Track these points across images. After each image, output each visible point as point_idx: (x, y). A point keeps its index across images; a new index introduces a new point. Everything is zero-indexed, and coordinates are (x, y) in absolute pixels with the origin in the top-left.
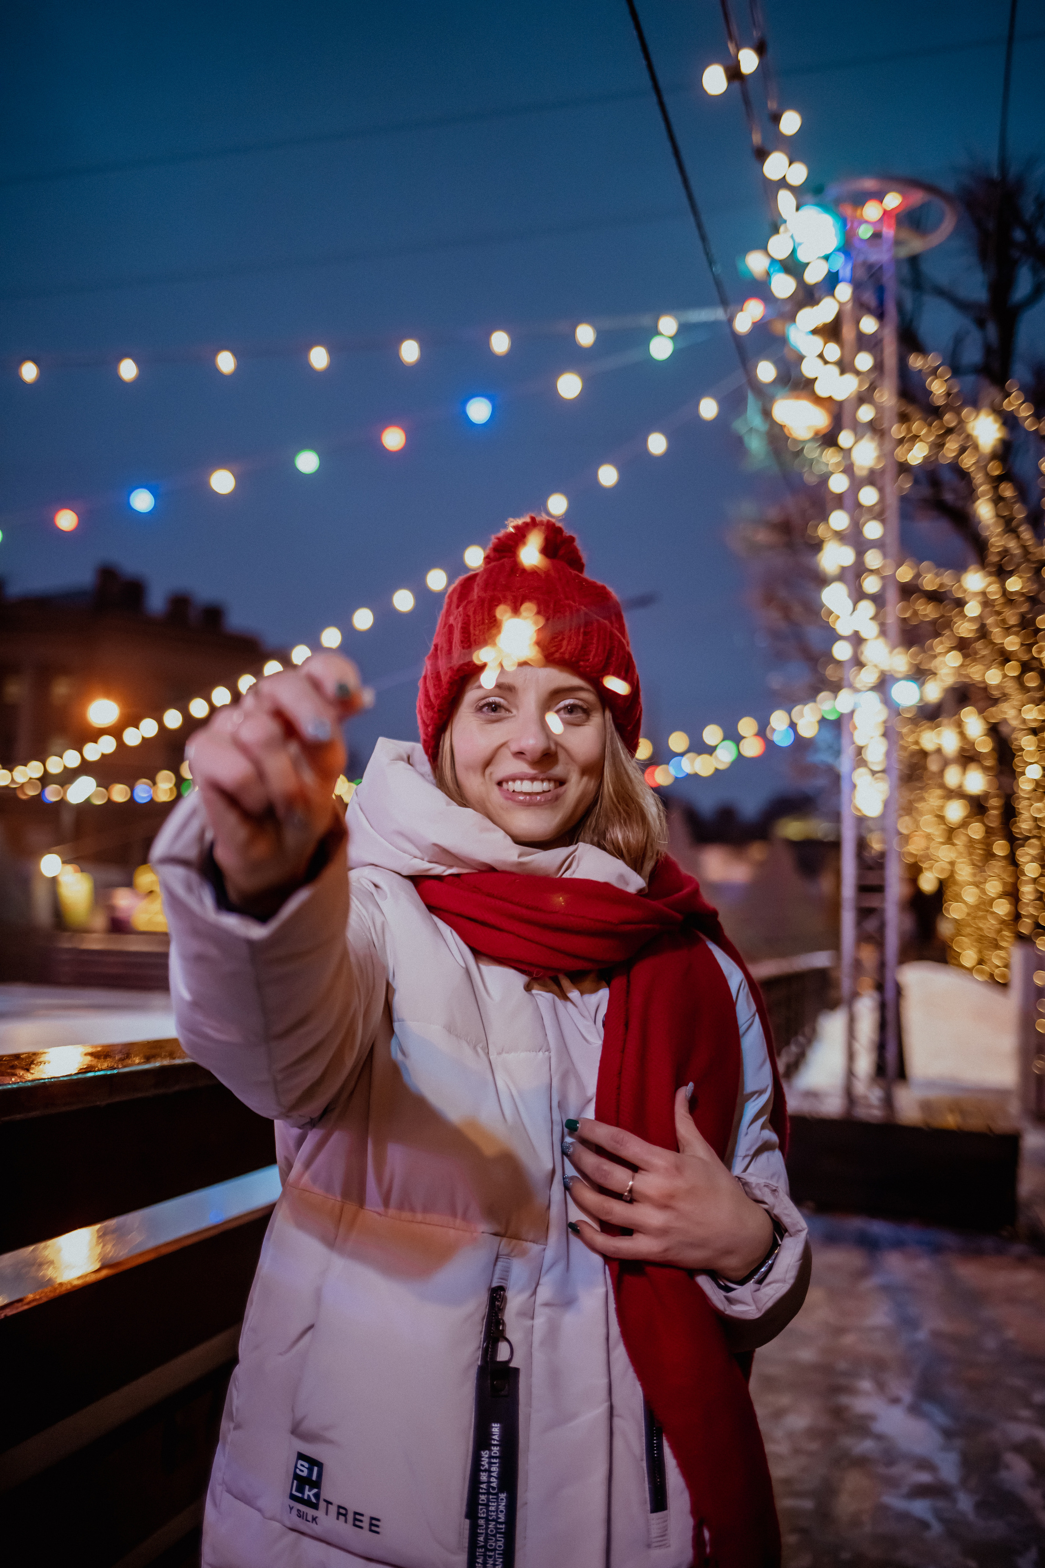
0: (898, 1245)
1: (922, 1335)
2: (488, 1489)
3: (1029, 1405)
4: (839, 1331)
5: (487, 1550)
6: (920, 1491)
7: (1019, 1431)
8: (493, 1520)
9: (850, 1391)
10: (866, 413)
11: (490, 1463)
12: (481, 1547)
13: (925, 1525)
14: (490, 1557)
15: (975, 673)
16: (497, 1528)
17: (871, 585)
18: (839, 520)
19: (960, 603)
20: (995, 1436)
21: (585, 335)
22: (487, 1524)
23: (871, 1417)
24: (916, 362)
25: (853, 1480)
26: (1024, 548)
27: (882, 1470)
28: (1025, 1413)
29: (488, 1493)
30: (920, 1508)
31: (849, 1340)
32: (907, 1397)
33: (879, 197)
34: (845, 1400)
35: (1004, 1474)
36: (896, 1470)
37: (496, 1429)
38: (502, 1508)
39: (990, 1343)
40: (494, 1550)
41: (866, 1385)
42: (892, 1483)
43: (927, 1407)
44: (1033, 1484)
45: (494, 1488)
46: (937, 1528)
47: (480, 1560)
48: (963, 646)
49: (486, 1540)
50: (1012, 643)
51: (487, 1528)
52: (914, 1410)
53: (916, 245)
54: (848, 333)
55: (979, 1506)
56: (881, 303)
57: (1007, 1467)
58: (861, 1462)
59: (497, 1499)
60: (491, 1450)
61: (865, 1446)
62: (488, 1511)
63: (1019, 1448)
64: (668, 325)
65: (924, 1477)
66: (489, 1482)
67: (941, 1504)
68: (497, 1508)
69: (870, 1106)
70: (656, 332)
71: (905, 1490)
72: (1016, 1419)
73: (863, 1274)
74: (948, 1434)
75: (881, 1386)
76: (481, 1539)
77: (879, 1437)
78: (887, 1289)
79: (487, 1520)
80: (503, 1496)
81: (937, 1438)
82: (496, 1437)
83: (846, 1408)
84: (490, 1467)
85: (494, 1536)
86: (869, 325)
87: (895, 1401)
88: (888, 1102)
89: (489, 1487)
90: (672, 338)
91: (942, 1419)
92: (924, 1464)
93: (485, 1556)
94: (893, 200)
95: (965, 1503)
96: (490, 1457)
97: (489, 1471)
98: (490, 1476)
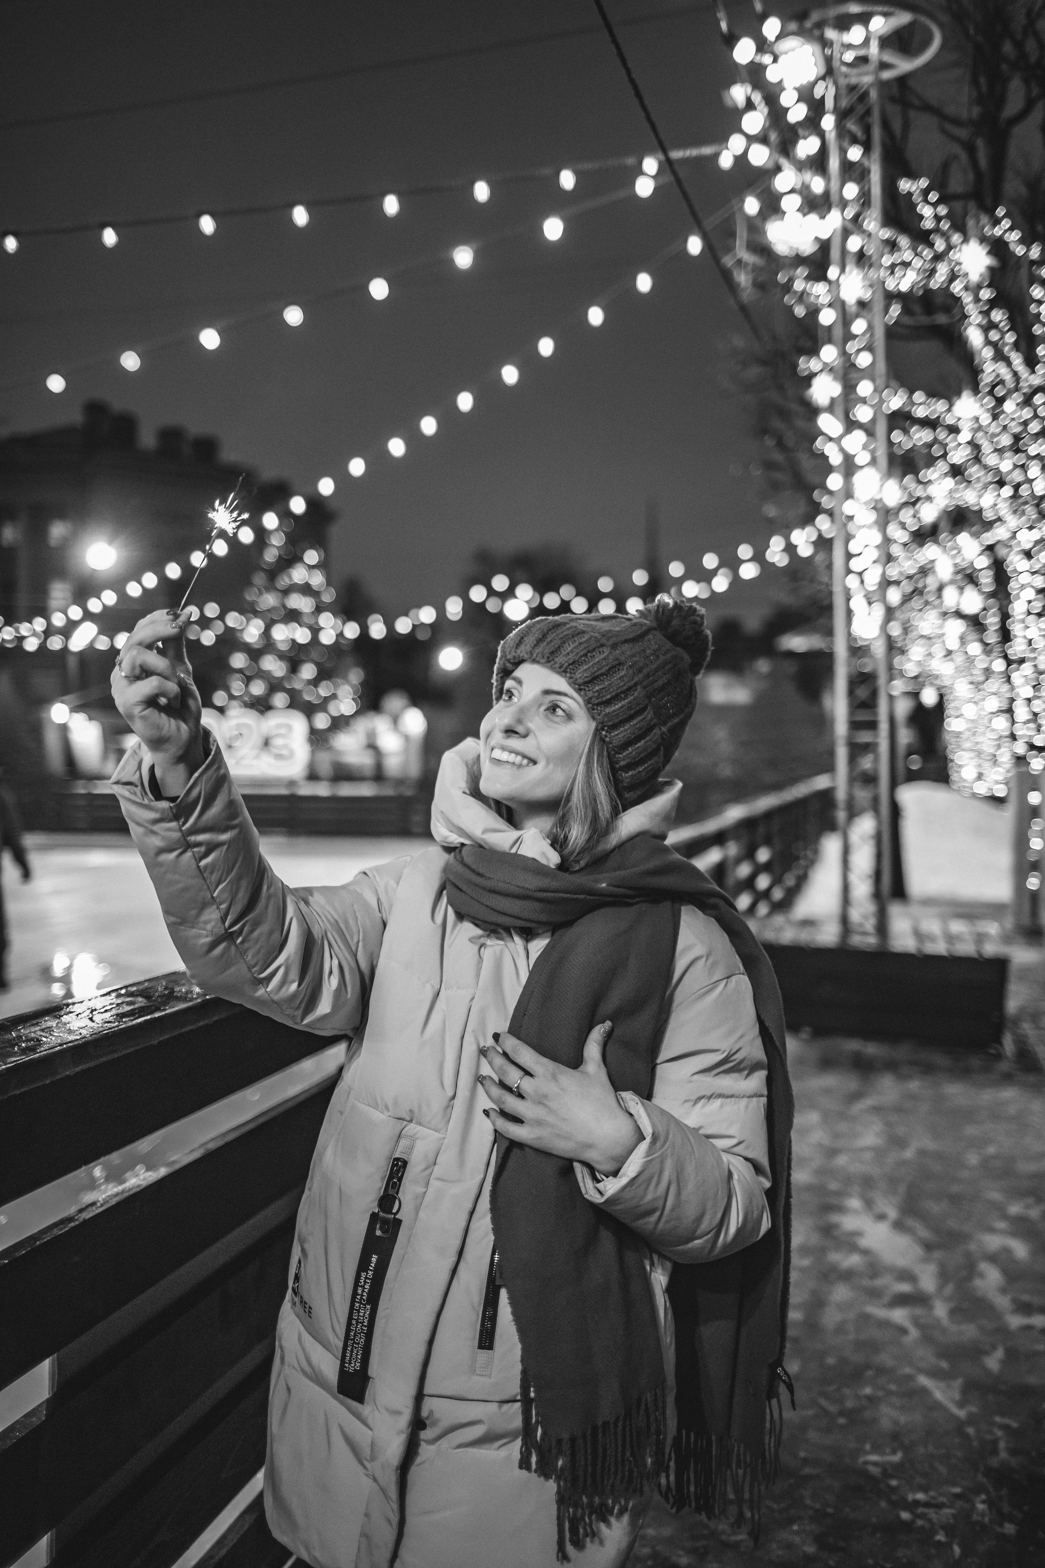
0: (891, 1066)
1: (909, 1154)
2: (361, 1300)
3: (1005, 1216)
4: (832, 1152)
5: (354, 1342)
6: (901, 1300)
7: (994, 1242)
8: (360, 1323)
9: (841, 1209)
10: (854, 243)
11: (365, 1282)
12: (352, 1340)
13: (904, 1331)
14: (356, 1348)
15: (969, 497)
16: (362, 1329)
17: (863, 414)
18: (829, 353)
19: (954, 430)
20: (973, 1247)
21: (567, 180)
22: (357, 1325)
23: (858, 1234)
24: (905, 185)
25: (841, 1293)
26: (1015, 374)
27: (866, 1282)
28: (1001, 1225)
29: (361, 1303)
30: (899, 1315)
31: (841, 1160)
32: (893, 1213)
33: (864, 19)
34: (835, 1218)
35: (978, 1282)
36: (879, 1282)
37: (374, 1259)
38: (367, 1315)
39: (973, 1159)
40: (358, 1344)
41: (855, 1203)
42: (874, 1294)
43: (911, 1222)
44: (1003, 1291)
45: (364, 1300)
46: (914, 1333)
47: (349, 1349)
48: (956, 471)
49: (355, 1335)
50: (1006, 466)
51: (356, 1327)
52: (898, 1226)
53: (904, 66)
54: (834, 164)
55: (953, 1312)
56: (867, 130)
57: (982, 1276)
58: (848, 1276)
59: (365, 1308)
60: (367, 1273)
61: (853, 1260)
62: (359, 1315)
63: (992, 1258)
64: (650, 165)
65: (905, 1288)
66: (362, 1295)
67: (919, 1311)
68: (364, 1315)
69: (865, 934)
70: (641, 173)
71: (886, 1299)
72: (991, 1230)
73: (856, 1096)
74: (928, 1247)
75: (869, 1204)
76: (352, 1334)
77: (865, 1252)
78: (877, 1110)
79: (357, 1323)
80: (368, 1307)
81: (919, 1251)
82: (373, 1265)
83: (836, 1226)
84: (365, 1284)
85: (360, 1334)
86: (855, 153)
87: (881, 1217)
88: (882, 927)
89: (361, 1298)
90: (654, 177)
91: (924, 1233)
92: (906, 1276)
93: (353, 1346)
94: (878, 24)
95: (941, 1310)
96: (366, 1278)
97: (363, 1287)
98: (363, 1291)
